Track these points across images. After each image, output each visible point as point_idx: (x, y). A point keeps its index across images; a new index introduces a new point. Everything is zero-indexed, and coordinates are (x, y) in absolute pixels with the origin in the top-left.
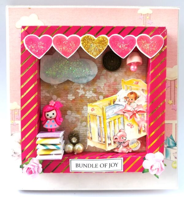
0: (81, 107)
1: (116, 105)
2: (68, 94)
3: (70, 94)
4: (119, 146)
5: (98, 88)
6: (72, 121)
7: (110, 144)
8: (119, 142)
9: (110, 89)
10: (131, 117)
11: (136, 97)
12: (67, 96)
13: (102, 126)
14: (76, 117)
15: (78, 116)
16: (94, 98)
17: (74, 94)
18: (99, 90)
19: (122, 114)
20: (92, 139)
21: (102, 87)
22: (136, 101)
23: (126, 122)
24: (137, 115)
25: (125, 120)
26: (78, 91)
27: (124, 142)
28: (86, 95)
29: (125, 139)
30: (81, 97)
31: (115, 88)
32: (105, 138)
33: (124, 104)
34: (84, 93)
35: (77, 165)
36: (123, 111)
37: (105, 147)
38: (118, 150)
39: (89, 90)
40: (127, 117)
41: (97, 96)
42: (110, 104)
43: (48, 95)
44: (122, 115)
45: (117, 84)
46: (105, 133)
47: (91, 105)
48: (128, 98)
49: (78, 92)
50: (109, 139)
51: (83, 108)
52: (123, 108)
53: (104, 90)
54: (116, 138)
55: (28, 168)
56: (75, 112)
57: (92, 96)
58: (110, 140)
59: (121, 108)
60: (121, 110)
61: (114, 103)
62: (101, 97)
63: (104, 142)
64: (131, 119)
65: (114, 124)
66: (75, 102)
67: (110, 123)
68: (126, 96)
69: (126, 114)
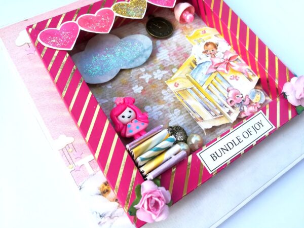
0: (158, 94)
1: (201, 66)
2: (131, 87)
3: (134, 86)
4: (242, 108)
5: (164, 63)
6: (159, 117)
7: (229, 113)
8: (237, 104)
9: (179, 57)
10: (227, 69)
11: (216, 46)
12: (133, 90)
13: (203, 96)
14: (161, 110)
15: (162, 106)
16: (168, 76)
17: (139, 84)
18: (167, 64)
19: (215, 70)
20: (202, 119)
21: (168, 60)
22: (218, 50)
23: (227, 77)
24: (231, 63)
25: (224, 75)
26: (141, 77)
27: (243, 100)
28: (155, 78)
29: (241, 96)
30: (150, 82)
31: (184, 53)
32: (217, 108)
33: (208, 59)
34: (150, 76)
35: (213, 156)
36: (213, 66)
37: (227, 118)
38: (245, 114)
39: (155, 70)
40: (223, 72)
41: (169, 72)
42: (192, 68)
43: (107, 101)
44: (215, 72)
45: (182, 48)
46: (214, 103)
47: (171, 81)
48: (207, 51)
49: (142, 79)
50: (224, 107)
51: (162, 95)
52: (211, 64)
53: (173, 61)
54: (231, 102)
55: (148, 200)
56: (155, 103)
57: (164, 75)
58: (226, 106)
59: (208, 65)
60: (210, 67)
61: (196, 65)
62: (174, 70)
63: (221, 114)
64: (229, 71)
65: (215, 87)
66: (147, 92)
67: (209, 87)
68: (204, 50)
69: (219, 69)
